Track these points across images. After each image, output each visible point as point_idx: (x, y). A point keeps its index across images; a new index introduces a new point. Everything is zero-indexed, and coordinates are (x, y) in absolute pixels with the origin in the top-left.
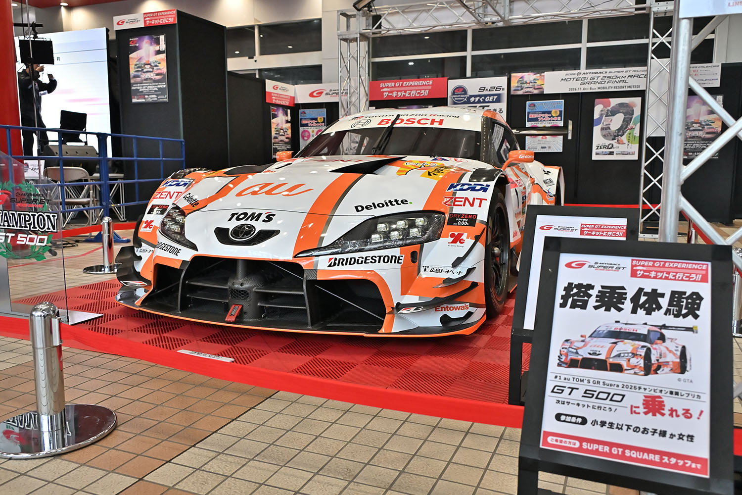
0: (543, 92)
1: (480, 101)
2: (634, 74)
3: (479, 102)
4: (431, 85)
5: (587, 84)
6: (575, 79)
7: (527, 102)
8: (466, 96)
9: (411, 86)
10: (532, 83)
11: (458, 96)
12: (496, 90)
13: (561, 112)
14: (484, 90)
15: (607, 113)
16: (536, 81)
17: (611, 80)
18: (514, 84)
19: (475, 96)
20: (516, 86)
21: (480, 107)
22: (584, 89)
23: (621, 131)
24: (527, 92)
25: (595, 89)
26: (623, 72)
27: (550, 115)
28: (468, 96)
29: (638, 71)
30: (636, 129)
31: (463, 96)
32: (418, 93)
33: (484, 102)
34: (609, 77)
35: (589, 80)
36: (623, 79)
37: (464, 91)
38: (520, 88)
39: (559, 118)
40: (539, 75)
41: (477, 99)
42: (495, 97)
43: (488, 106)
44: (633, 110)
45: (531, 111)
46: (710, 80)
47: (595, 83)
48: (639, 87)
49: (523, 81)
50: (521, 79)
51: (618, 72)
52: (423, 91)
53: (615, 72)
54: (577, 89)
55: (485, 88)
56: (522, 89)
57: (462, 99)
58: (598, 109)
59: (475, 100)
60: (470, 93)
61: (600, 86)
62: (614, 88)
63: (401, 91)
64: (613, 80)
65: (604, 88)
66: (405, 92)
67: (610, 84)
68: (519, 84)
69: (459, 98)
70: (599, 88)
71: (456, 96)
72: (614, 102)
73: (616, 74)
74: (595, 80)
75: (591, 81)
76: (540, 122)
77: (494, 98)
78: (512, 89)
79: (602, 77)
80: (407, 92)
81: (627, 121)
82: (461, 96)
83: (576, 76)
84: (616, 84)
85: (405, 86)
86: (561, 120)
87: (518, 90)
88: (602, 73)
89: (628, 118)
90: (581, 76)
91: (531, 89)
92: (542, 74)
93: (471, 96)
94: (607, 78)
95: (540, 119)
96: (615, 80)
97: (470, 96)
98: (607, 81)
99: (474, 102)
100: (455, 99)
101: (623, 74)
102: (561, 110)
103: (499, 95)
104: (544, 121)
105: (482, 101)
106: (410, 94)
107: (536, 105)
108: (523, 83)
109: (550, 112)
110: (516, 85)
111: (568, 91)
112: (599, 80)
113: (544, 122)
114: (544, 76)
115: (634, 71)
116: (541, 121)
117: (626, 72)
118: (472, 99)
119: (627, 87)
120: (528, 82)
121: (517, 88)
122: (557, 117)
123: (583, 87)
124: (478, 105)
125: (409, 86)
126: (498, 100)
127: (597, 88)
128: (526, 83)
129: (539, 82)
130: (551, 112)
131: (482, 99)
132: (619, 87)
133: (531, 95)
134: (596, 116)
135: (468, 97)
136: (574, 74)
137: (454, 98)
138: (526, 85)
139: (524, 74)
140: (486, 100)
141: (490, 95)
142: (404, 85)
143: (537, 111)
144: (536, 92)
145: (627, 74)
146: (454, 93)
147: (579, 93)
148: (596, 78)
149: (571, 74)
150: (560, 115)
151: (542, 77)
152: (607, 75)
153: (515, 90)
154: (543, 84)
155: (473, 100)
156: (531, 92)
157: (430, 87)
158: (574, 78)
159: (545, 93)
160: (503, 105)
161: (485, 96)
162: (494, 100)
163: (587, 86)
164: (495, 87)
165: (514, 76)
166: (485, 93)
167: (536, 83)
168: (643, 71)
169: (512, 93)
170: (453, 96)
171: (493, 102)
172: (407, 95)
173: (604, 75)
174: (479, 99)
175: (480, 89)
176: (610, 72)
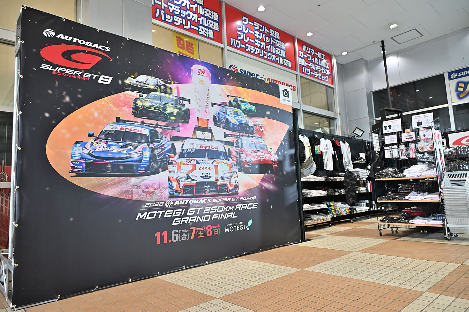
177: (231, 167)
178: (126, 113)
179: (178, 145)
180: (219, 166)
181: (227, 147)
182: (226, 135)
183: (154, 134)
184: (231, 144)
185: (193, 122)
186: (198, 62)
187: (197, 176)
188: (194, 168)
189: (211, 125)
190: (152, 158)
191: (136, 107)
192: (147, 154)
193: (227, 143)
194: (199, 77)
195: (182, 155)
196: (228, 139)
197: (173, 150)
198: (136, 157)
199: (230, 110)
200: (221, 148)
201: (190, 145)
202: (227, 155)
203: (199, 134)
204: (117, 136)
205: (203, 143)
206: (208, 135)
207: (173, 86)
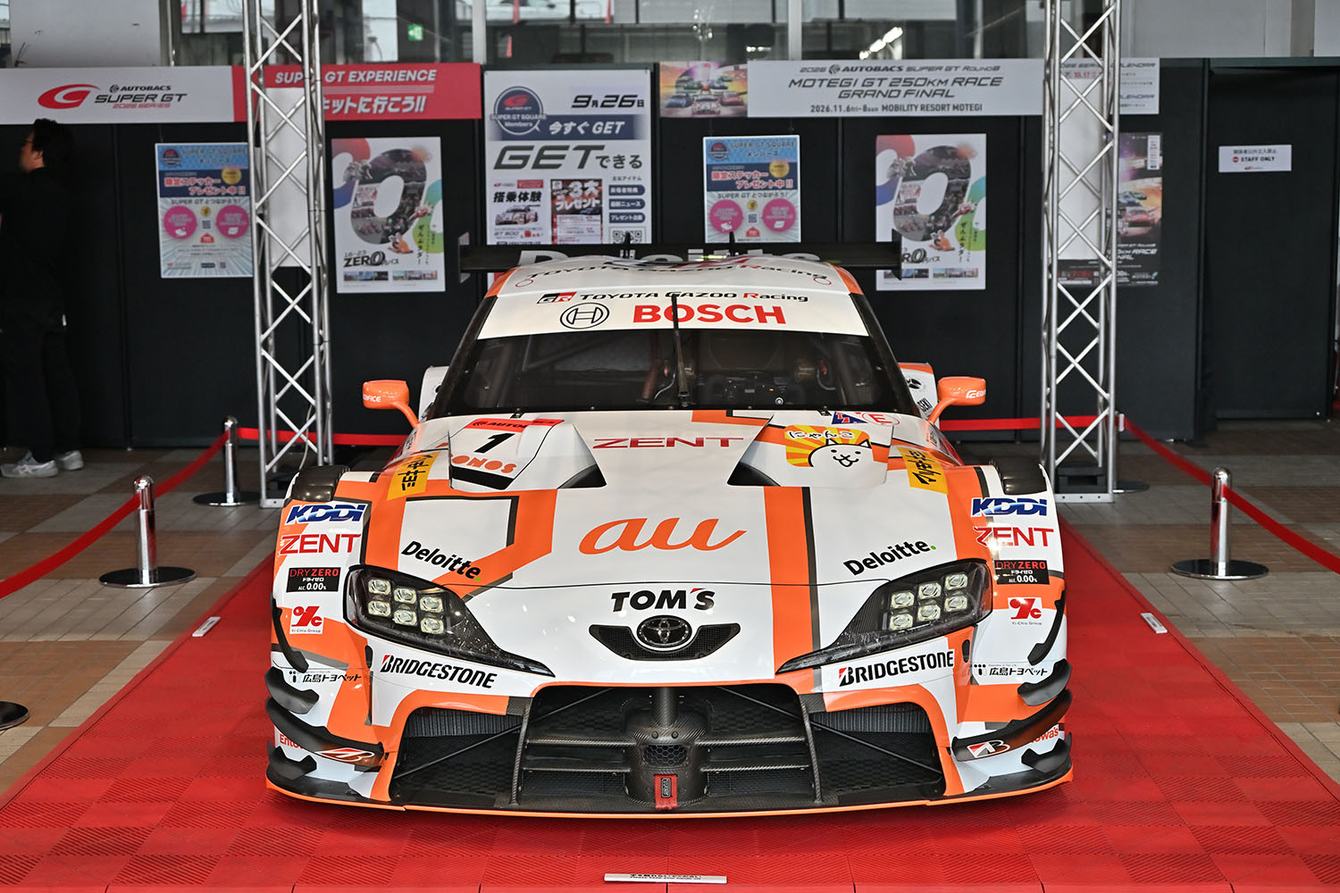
0: (746, 112)
1: (579, 132)
2: (967, 75)
3: (574, 135)
4: (431, 83)
5: (856, 97)
6: (825, 83)
7: (705, 139)
8: (536, 117)
9: (372, 82)
10: (714, 88)
11: (514, 117)
12: (620, 106)
13: (793, 166)
14: (588, 102)
15: (908, 171)
16: (726, 84)
17: (912, 87)
18: (668, 89)
19: (564, 119)
20: (674, 94)
21: (578, 148)
22: (848, 109)
23: (944, 215)
24: (703, 112)
25: (877, 109)
26: (940, 68)
27: (766, 175)
28: (544, 118)
29: (975, 69)
30: (977, 213)
31: (528, 117)
32: (396, 105)
33: (589, 135)
34: (908, 82)
35: (858, 86)
36: (941, 87)
37: (532, 103)
38: (683, 101)
39: (790, 183)
40: (731, 68)
41: (569, 127)
42: (620, 124)
43: (601, 148)
44: (968, 166)
45: (715, 162)
46: (1137, 97)
47: (874, 94)
48: (978, 107)
49: (690, 84)
50: (685, 78)
51: (930, 69)
52: (409, 100)
53: (922, 69)
54: (832, 108)
55: (590, 97)
56: (689, 104)
57: (525, 125)
58: (885, 161)
59: (563, 129)
60: (549, 109)
61: (888, 101)
62: (922, 109)
63: (343, 97)
64: (917, 88)
65: (897, 108)
66: (355, 99)
67: (911, 99)
68: (682, 90)
69: (517, 121)
70: (884, 108)
71: (509, 117)
72: (923, 143)
73: (925, 74)
74: (875, 87)
75: (865, 89)
76: (740, 193)
77: (615, 127)
78: (664, 102)
79: (890, 81)
80: (362, 99)
81: (956, 194)
82: (524, 117)
83: (826, 75)
84: (925, 100)
85: (352, 84)
86: (795, 187)
87: (679, 106)
88: (891, 69)
89: (958, 184)
90: (841, 75)
91: (714, 105)
92: (742, 67)
93: (552, 119)
94: (902, 83)
95: (739, 184)
96: (922, 88)
97: (548, 116)
98: (904, 90)
99: (560, 136)
100: (507, 124)
101: (942, 75)
102: (793, 161)
103: (630, 121)
104: (751, 189)
105: (582, 132)
106: (369, 105)
107: (729, 146)
108: (693, 88)
109: (764, 167)
110: (673, 91)
111: (808, 114)
112: (885, 87)
113: (752, 192)
114: (745, 71)
115: (967, 68)
116: (743, 189)
117: (949, 69)
118: (555, 128)
119: (951, 107)
120: (705, 84)
121: (673, 101)
122: (784, 179)
123: (845, 103)
124: (573, 144)
125: (365, 84)
126: (629, 132)
127: (880, 108)
128: (700, 87)
129: (733, 88)
130: (768, 165)
131: (584, 128)
132: (935, 108)
133: (713, 119)
134: (881, 179)
135: (542, 121)
136: (823, 70)
137: (503, 121)
138: (698, 92)
139: (692, 64)
140: (594, 131)
141: (605, 119)
142: (350, 80)
143: (732, 162)
144: (726, 112)
145: (951, 76)
146: (501, 109)
147: (836, 119)
148: (877, 82)
149: (815, 70)
150: (792, 175)
151: (741, 75)
152: (904, 75)
153: (671, 106)
154: (746, 93)
155: (558, 130)
156: (713, 112)
157: (430, 89)
158: (822, 80)
159: (750, 115)
160: (642, 147)
161: (592, 119)
162: (617, 131)
163: (856, 102)
164: (617, 97)
165: (667, 68)
166: (590, 111)
167: (725, 88)
168: (986, 69)
169: (664, 112)
170: (500, 117)
171: (612, 137)
172: (362, 109)
173: (897, 75)
174: (574, 129)
175: (576, 101)
176: (909, 69)
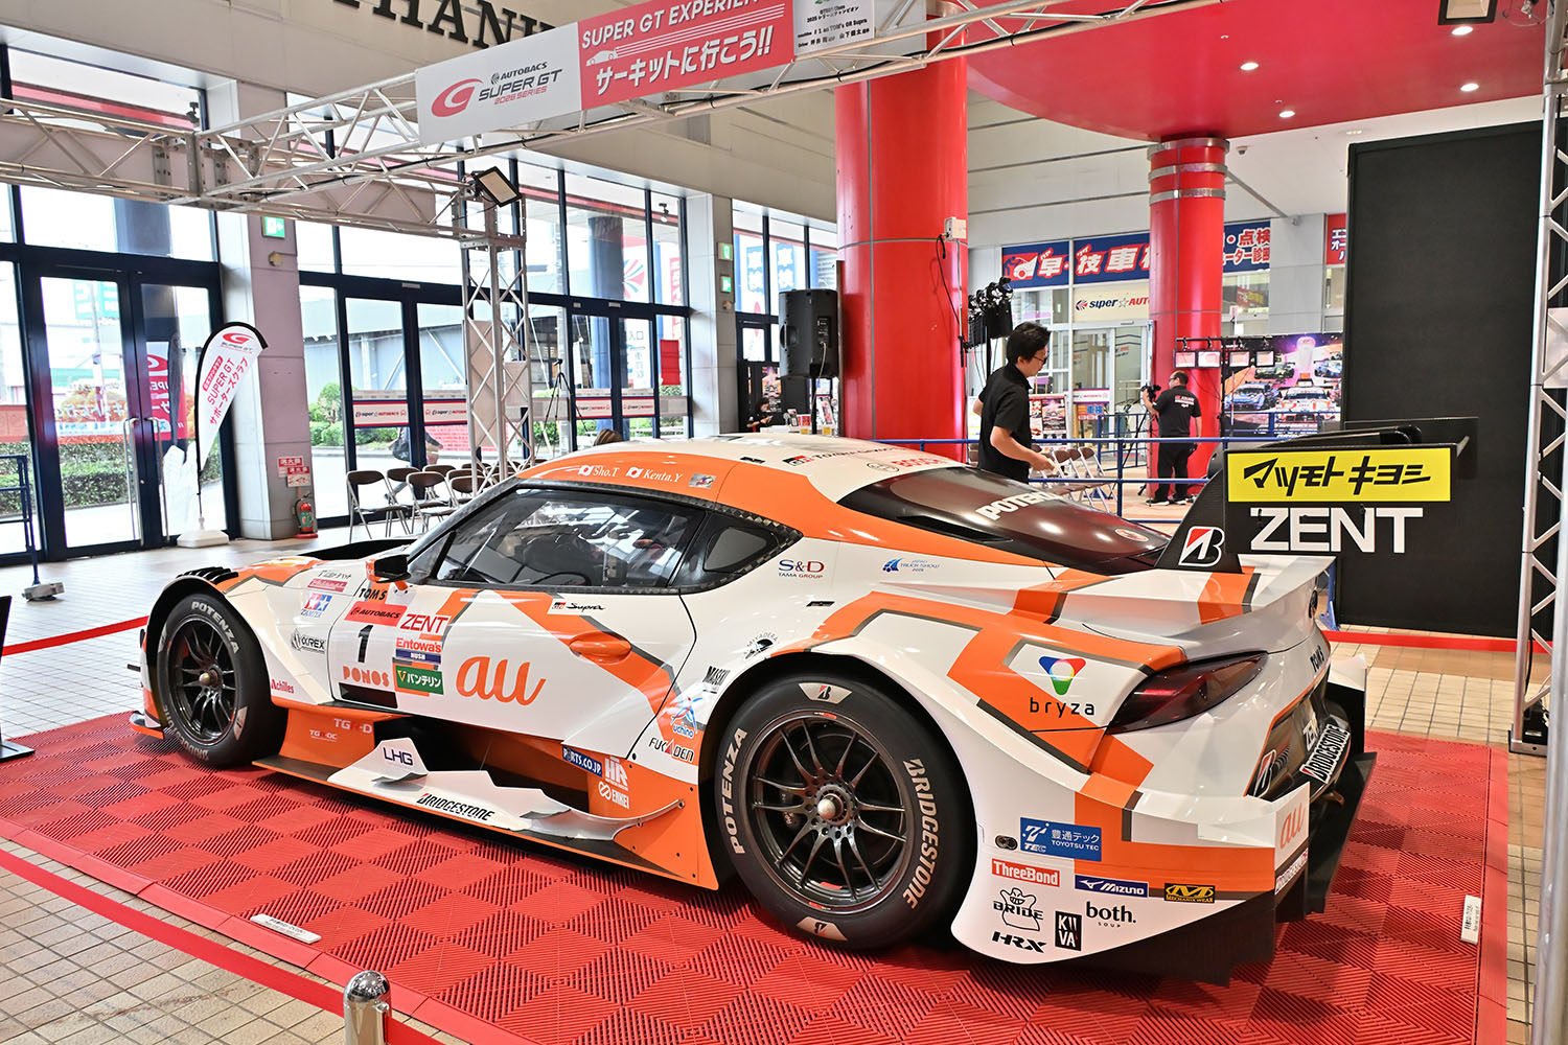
177: (1329, 403)
178: (1251, 377)
179: (1284, 393)
180: (1317, 404)
181: (1326, 391)
182: (1325, 382)
183: (1267, 387)
184: (1332, 387)
185: (1296, 376)
186: (1303, 335)
187: (1298, 409)
188: (1295, 405)
189: (1313, 377)
190: (1266, 401)
191: (1257, 374)
192: (1263, 399)
193: (1326, 387)
194: (1304, 346)
195: (1286, 398)
196: (1327, 385)
197: (1280, 395)
198: (1256, 401)
199: (1331, 363)
200: (1320, 391)
201: (1291, 392)
202: (1325, 396)
203: (1301, 384)
204: (1245, 391)
205: (1304, 389)
206: (1309, 383)
207: (1282, 356)
